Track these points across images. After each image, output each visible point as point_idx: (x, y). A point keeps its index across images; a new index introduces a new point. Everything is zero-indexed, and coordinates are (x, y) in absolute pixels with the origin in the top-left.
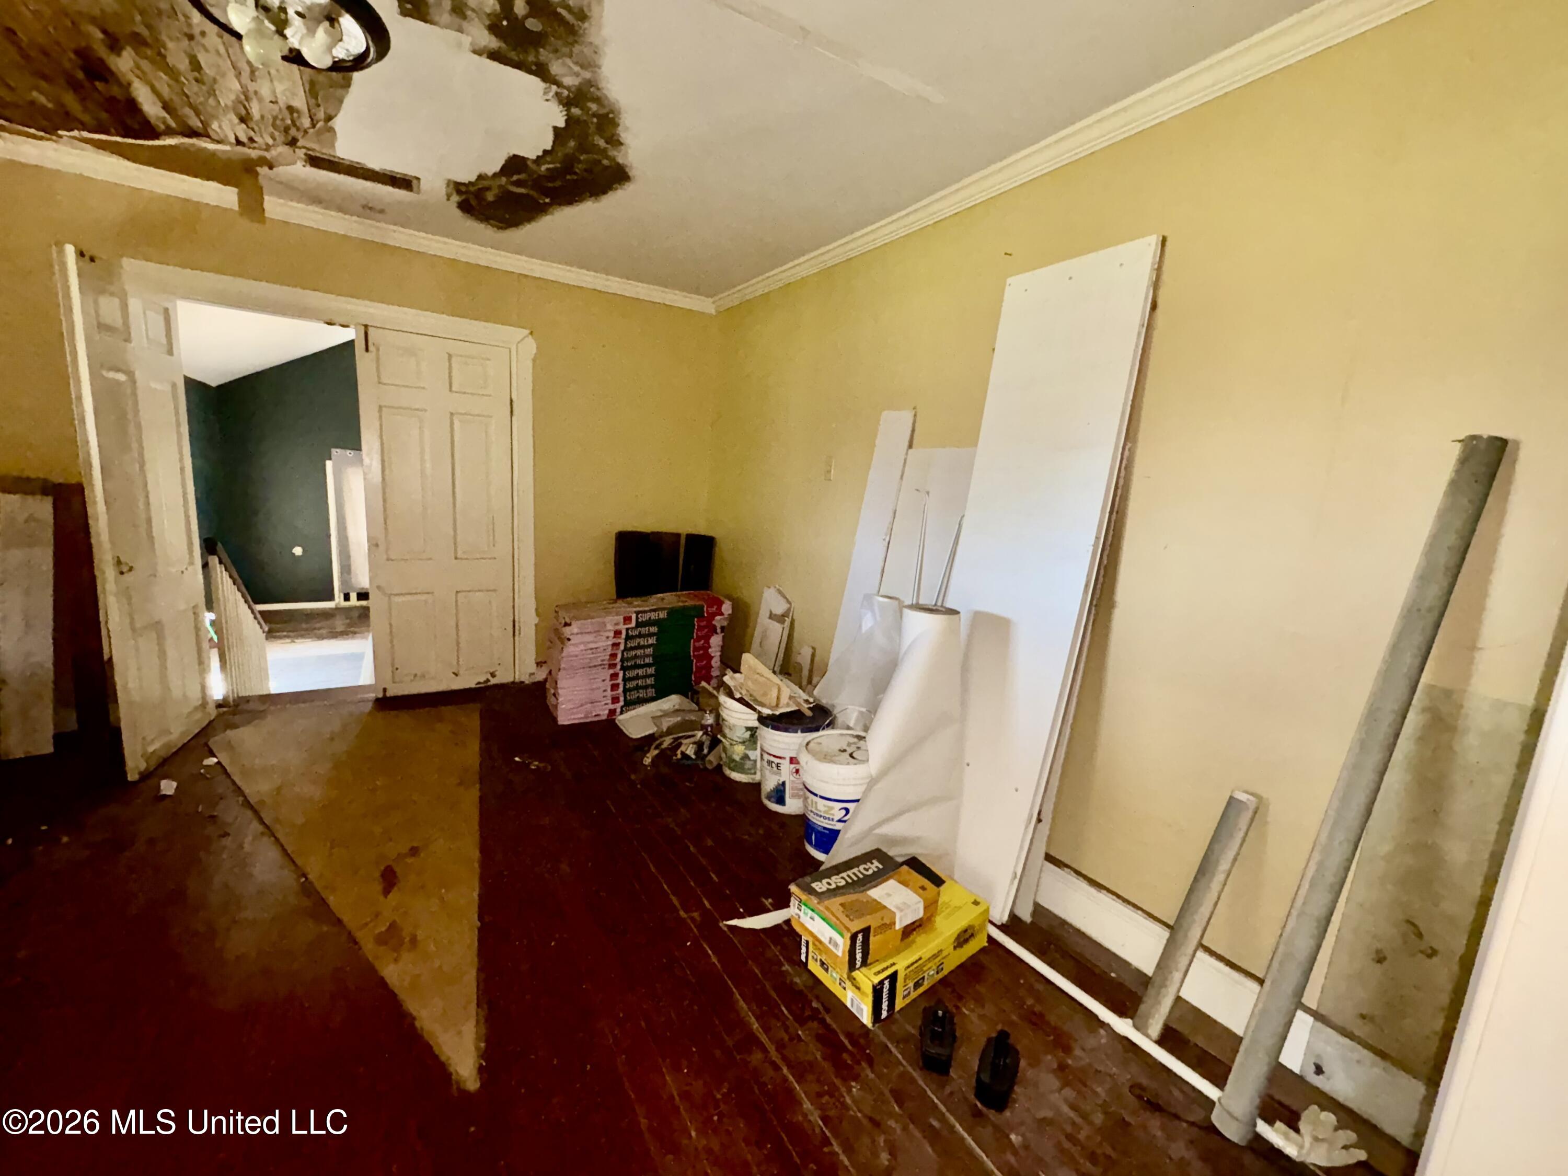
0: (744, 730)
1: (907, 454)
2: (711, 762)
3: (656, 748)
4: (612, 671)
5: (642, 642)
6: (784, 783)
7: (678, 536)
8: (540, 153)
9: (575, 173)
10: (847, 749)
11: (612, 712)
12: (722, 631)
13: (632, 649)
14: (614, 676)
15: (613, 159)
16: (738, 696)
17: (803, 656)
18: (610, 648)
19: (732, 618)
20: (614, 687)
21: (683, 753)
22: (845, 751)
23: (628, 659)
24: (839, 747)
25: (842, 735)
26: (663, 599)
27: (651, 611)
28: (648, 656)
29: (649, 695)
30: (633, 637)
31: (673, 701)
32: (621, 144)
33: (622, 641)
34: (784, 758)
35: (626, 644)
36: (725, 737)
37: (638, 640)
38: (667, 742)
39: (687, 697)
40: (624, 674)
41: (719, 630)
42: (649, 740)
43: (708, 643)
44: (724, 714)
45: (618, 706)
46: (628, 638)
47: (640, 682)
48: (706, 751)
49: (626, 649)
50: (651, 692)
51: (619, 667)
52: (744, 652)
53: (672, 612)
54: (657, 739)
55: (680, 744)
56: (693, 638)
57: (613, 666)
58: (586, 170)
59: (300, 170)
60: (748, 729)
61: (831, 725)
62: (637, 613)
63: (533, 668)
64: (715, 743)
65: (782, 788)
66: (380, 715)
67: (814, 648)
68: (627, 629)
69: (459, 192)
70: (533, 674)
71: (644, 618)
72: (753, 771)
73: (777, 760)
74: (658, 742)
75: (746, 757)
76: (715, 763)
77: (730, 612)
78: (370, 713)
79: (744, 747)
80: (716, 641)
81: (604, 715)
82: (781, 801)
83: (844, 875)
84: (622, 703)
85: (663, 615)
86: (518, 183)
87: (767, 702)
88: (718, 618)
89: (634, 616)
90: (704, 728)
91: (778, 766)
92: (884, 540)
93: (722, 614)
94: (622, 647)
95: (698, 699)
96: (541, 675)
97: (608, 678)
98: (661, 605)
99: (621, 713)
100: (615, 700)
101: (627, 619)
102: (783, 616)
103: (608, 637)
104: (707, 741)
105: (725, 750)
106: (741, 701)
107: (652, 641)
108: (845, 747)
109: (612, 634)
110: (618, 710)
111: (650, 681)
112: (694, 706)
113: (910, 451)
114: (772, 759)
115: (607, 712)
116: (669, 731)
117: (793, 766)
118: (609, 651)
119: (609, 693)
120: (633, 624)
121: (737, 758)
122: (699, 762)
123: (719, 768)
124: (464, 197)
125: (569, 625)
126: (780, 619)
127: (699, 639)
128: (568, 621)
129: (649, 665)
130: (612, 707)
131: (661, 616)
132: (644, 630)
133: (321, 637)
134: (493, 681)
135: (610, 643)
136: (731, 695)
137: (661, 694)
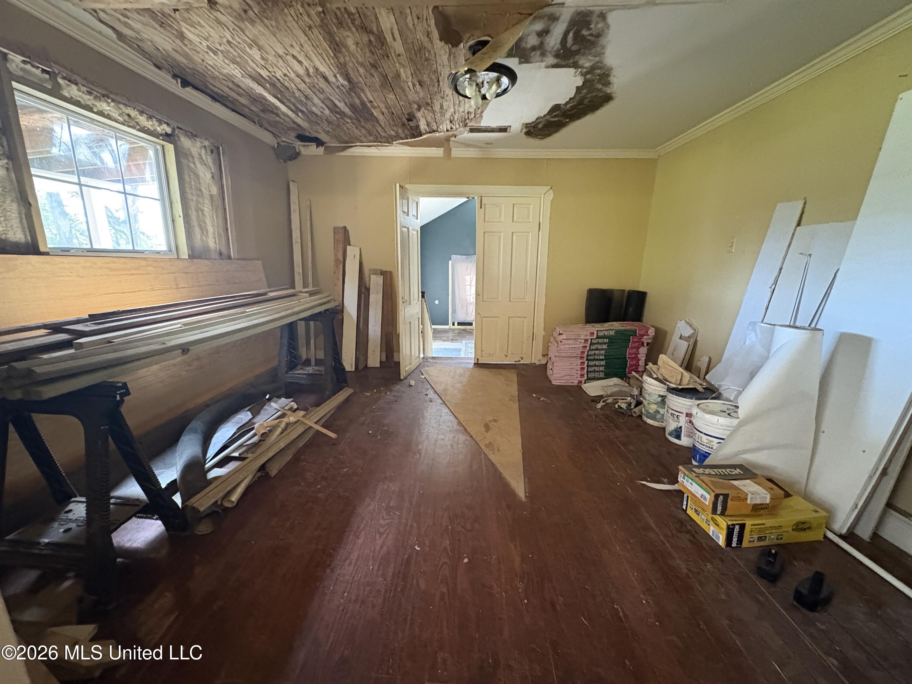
0: (658, 396)
1: (795, 230)
2: (635, 412)
3: (604, 402)
4: (581, 361)
5: (599, 347)
6: (681, 427)
7: (624, 291)
8: (568, 100)
9: (584, 104)
10: (727, 411)
11: (580, 382)
12: (647, 345)
13: (593, 350)
14: (583, 363)
15: (605, 92)
16: (655, 376)
17: (702, 362)
18: (581, 348)
19: (655, 338)
20: (583, 369)
21: (618, 406)
22: (725, 412)
23: (590, 355)
24: (721, 409)
25: (724, 404)
26: (612, 325)
27: (605, 330)
28: (602, 355)
29: (601, 376)
30: (594, 344)
31: (615, 380)
32: (610, 83)
33: (589, 345)
34: (682, 413)
35: (590, 346)
36: (645, 399)
37: (596, 345)
38: (610, 400)
39: (623, 380)
40: (588, 363)
41: (645, 344)
42: (599, 398)
43: (638, 352)
44: (645, 386)
45: (583, 380)
46: (591, 344)
47: (596, 369)
48: (632, 407)
49: (590, 349)
50: (602, 375)
51: (585, 358)
52: (661, 353)
53: (617, 332)
54: (603, 398)
55: (618, 402)
56: (629, 347)
57: (582, 358)
58: (590, 101)
59: (466, 135)
60: (660, 396)
61: (717, 398)
62: (597, 331)
63: (540, 357)
64: (639, 403)
65: (679, 430)
66: (476, 369)
67: (710, 358)
68: (591, 339)
69: (526, 128)
70: (540, 360)
71: (601, 334)
72: (661, 421)
73: (677, 414)
74: (605, 399)
75: (657, 412)
76: (638, 413)
77: (654, 334)
78: (472, 368)
79: (656, 406)
80: (643, 351)
81: (576, 382)
82: (678, 437)
83: (715, 470)
84: (586, 378)
85: (612, 333)
86: (555, 117)
87: (673, 382)
88: (645, 337)
89: (596, 332)
90: (632, 396)
91: (678, 416)
92: (771, 287)
93: (648, 335)
94: (588, 349)
95: (629, 381)
96: (544, 362)
97: (579, 364)
98: (612, 328)
99: (585, 383)
100: (582, 376)
101: (592, 334)
102: (689, 337)
103: (581, 342)
104: (634, 403)
105: (644, 406)
106: (657, 379)
107: (605, 347)
108: (725, 410)
109: (583, 341)
110: (583, 382)
111: (602, 369)
112: (627, 384)
113: (798, 227)
114: (674, 412)
115: (577, 381)
116: (611, 395)
117: (687, 418)
118: (581, 350)
119: (579, 372)
120: (595, 337)
121: (651, 411)
122: (628, 412)
123: (640, 416)
124: (528, 129)
125: (562, 334)
126: (688, 339)
127: (633, 348)
128: (561, 332)
129: (602, 360)
130: (580, 379)
131: (611, 333)
132: (600, 341)
133: (445, 341)
134: (522, 362)
135: (582, 346)
136: (651, 376)
137: (608, 376)
